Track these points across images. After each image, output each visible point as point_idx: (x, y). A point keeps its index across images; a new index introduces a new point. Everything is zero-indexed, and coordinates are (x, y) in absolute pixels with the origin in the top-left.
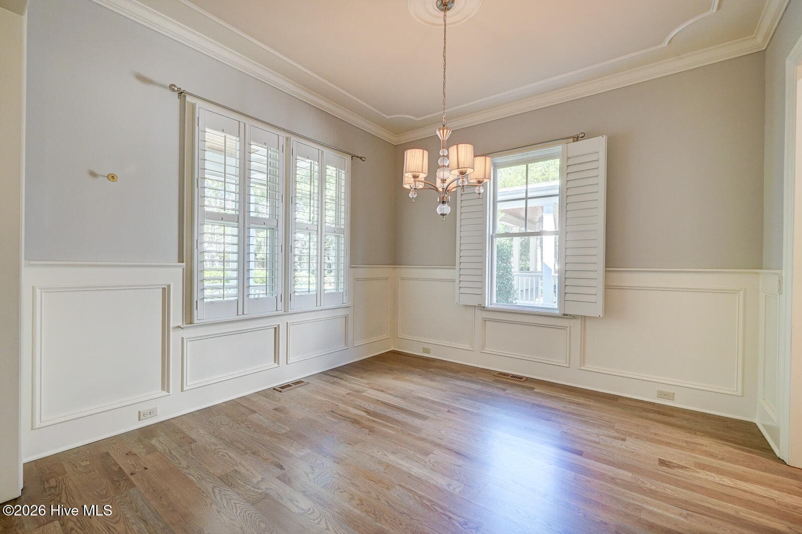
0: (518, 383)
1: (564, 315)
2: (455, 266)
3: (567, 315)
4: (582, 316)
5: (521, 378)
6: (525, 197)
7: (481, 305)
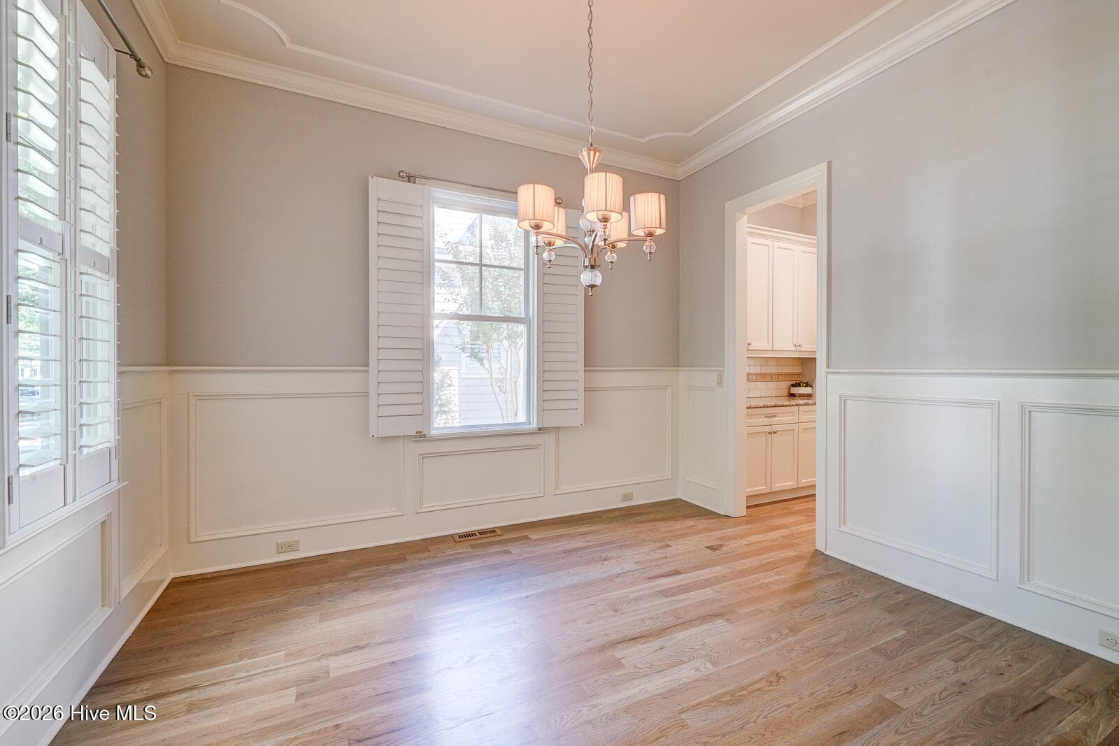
0: (491, 539)
1: (540, 429)
2: (368, 366)
3: (544, 429)
4: (556, 427)
5: (493, 531)
6: (483, 263)
7: (421, 432)
